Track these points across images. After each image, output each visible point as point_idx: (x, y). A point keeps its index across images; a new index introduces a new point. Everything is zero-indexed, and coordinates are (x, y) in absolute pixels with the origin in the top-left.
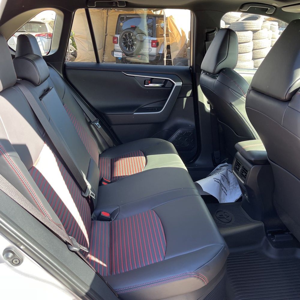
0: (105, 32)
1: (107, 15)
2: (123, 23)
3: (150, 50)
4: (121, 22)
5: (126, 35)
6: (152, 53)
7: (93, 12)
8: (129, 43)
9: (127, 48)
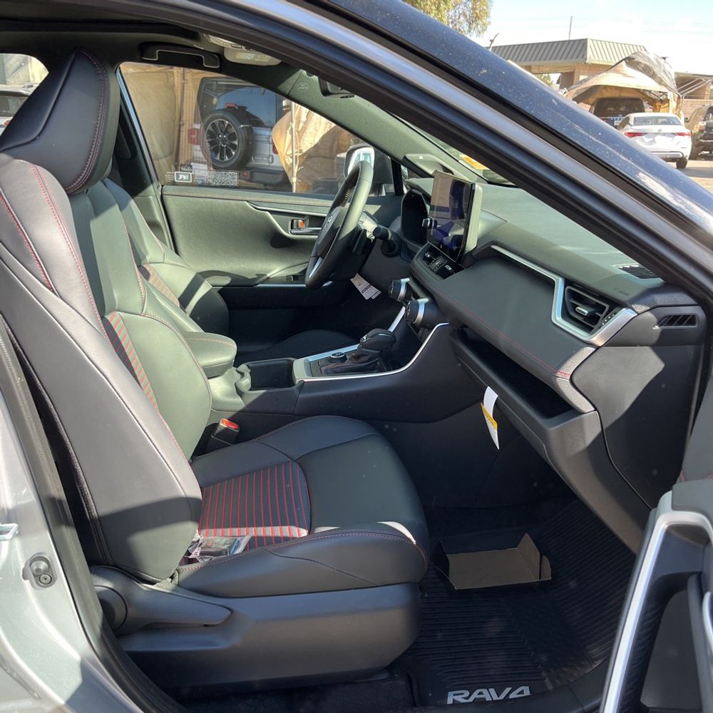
0: (178, 118)
1: (184, 79)
2: (218, 98)
3: (270, 160)
4: (216, 95)
5: (214, 125)
6: (272, 167)
7: (147, 72)
8: (221, 143)
9: (216, 154)
